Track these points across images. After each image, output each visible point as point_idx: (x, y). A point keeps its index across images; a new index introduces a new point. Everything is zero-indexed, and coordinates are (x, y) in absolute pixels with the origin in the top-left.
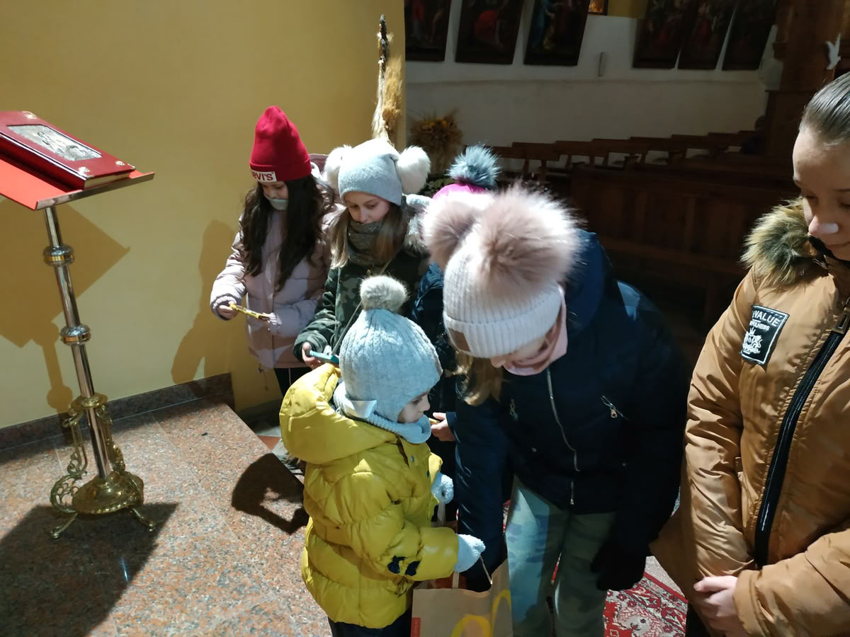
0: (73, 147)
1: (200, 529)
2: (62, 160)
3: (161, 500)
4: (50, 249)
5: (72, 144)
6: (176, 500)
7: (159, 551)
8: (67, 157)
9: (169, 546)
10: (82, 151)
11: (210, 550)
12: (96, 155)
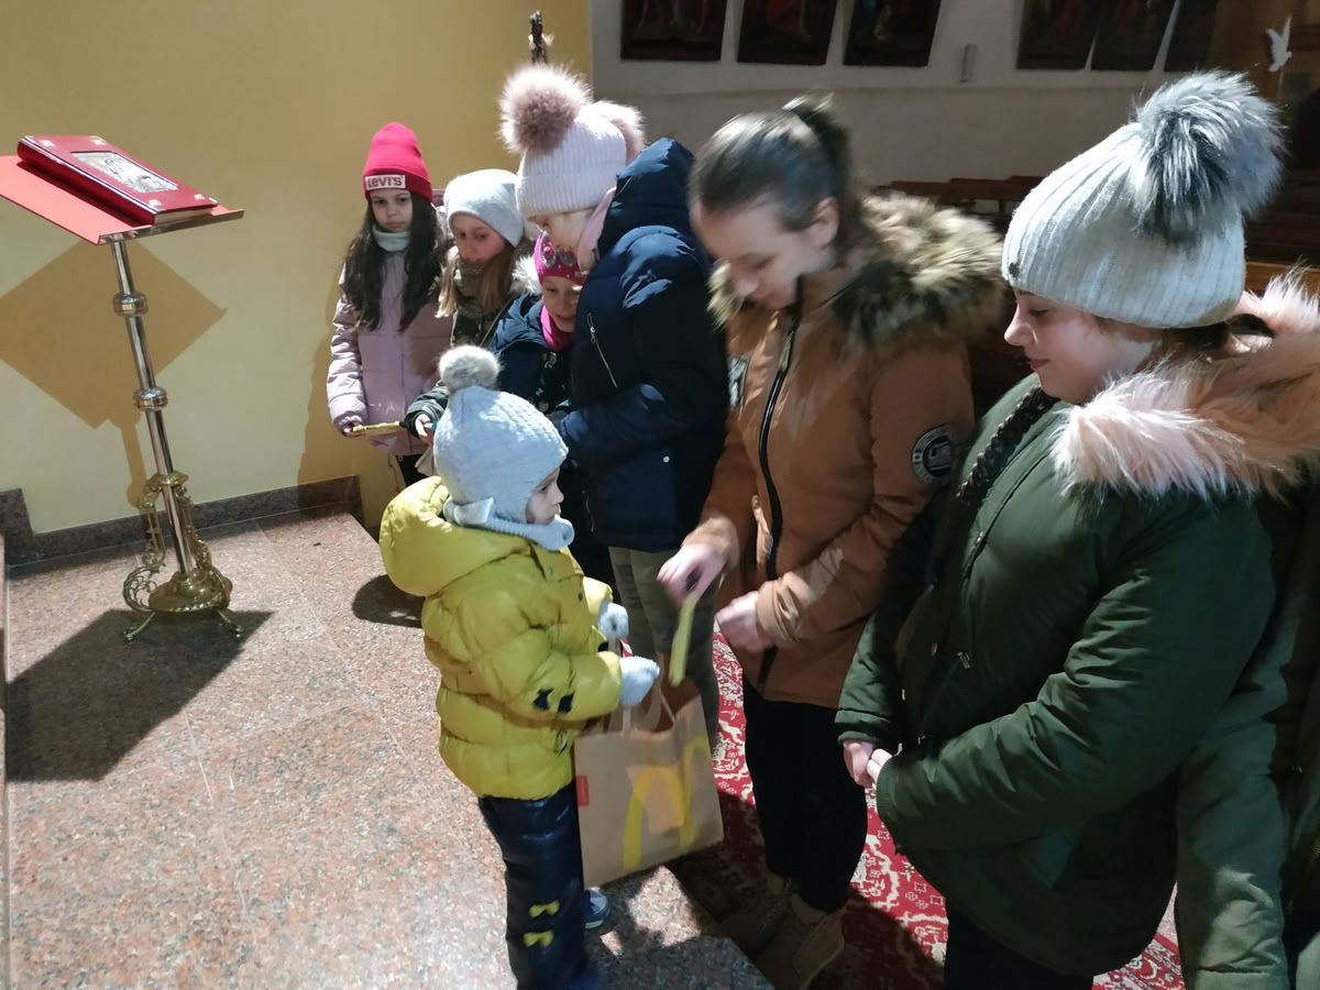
0: (146, 178)
1: (295, 637)
2: (130, 191)
3: (255, 608)
4: (121, 297)
5: (145, 173)
6: (273, 609)
7: (245, 656)
8: (136, 188)
9: (256, 651)
10: (156, 183)
11: (303, 656)
12: (172, 186)
